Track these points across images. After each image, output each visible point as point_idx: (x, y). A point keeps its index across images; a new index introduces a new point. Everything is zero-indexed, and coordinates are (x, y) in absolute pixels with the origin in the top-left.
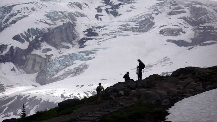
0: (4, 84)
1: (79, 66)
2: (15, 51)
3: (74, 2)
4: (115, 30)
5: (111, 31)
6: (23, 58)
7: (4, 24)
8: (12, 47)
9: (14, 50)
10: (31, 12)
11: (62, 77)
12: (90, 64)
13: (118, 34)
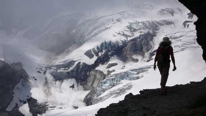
0: (49, 105)
1: (124, 86)
2: (81, 67)
3: (166, 9)
4: (189, 41)
5: (184, 43)
6: (87, 73)
7: (87, 36)
8: (80, 63)
9: (80, 65)
10: (115, 23)
11: (105, 98)
12: (135, 84)
13: (189, 46)
